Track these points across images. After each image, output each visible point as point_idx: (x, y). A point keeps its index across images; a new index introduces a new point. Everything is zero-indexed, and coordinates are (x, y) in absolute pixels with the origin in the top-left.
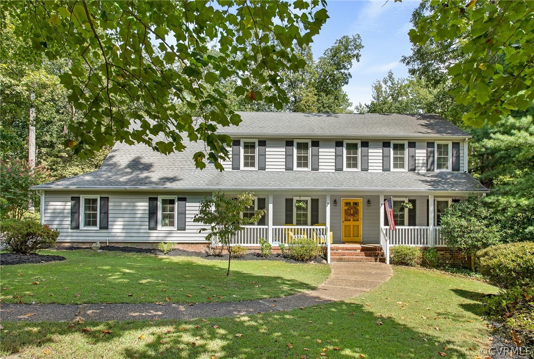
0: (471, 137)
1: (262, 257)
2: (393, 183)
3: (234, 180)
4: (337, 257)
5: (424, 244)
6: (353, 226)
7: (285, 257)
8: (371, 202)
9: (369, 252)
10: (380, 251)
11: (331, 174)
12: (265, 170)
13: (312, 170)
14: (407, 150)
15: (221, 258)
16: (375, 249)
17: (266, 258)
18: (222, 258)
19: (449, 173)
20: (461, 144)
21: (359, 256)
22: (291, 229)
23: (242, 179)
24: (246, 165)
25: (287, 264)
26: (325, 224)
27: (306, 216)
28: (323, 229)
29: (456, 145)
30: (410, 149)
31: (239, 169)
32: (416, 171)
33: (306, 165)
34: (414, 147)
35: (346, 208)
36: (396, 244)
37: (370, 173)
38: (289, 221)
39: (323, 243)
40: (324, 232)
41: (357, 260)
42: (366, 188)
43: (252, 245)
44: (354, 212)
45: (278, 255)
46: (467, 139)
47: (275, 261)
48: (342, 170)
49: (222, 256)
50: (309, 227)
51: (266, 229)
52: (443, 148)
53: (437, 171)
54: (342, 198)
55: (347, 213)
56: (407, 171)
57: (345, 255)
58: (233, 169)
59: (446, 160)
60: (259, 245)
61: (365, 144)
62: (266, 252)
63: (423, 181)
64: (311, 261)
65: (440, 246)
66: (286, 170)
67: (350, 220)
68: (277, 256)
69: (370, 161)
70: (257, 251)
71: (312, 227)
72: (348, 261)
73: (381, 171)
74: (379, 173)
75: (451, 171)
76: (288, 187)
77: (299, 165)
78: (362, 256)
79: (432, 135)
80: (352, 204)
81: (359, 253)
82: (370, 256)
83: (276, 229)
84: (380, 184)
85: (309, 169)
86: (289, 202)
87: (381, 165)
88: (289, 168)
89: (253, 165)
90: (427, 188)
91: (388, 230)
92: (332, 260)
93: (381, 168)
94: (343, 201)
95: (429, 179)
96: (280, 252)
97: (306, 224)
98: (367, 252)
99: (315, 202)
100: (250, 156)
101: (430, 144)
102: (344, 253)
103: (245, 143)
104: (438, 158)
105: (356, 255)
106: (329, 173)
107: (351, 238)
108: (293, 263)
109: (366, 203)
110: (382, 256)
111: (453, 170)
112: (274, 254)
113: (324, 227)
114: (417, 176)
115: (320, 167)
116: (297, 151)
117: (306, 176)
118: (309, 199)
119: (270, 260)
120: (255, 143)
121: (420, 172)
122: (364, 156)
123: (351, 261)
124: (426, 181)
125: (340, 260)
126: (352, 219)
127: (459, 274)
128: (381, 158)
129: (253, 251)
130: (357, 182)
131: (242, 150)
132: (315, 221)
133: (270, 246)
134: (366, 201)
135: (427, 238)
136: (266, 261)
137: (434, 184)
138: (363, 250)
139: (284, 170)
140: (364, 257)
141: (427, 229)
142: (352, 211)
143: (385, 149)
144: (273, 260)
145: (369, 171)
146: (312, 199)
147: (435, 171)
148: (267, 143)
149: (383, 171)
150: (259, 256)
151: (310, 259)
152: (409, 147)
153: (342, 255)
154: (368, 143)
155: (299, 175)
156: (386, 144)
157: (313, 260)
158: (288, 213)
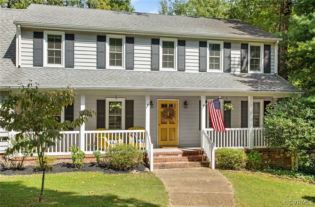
0: (282, 39)
1: (74, 167)
2: (213, 83)
3: (37, 78)
4: (159, 163)
5: (243, 146)
6: (170, 128)
7: (103, 166)
8: (188, 103)
9: (191, 156)
10: (202, 155)
11: (148, 74)
12: (73, 67)
13: (126, 69)
14: (223, 50)
15: (21, 172)
16: (196, 153)
17: (79, 168)
18: (25, 172)
19: (261, 75)
20: (272, 47)
21: (181, 161)
22: (107, 134)
23: (48, 77)
24: (50, 61)
25: (107, 175)
26: (144, 128)
27: (119, 119)
28: (142, 133)
29: (267, 47)
30: (226, 49)
31: (42, 66)
32: (232, 72)
33: (119, 63)
34: (230, 47)
35: (163, 110)
36: (220, 146)
37: (187, 73)
38: (100, 125)
39: (142, 149)
40: (143, 137)
41: (180, 166)
42: (188, 88)
43: (60, 153)
44: (170, 114)
45: (93, 164)
46: (278, 41)
47: (90, 173)
48: (158, 70)
49: (23, 169)
50: (123, 131)
51: (77, 134)
52: (255, 50)
53: (250, 72)
54: (158, 100)
55: (163, 114)
56: (222, 72)
57: (167, 161)
58: (34, 66)
59: (258, 61)
60: (69, 153)
61: (182, 43)
62: (78, 161)
63: (241, 81)
64: (132, 170)
65: (262, 147)
66: (98, 68)
67: (166, 123)
68: (92, 166)
69: (186, 61)
70: (67, 161)
71: (127, 131)
72: (171, 168)
73: (198, 72)
74: (196, 74)
75: (263, 73)
76: (103, 86)
77: (112, 63)
78: (185, 161)
79: (246, 37)
80: (168, 106)
81: (181, 158)
82: (193, 161)
83: (88, 134)
84: (201, 84)
85: (123, 68)
86: (101, 104)
87: (198, 65)
88: (101, 66)
89: (59, 61)
90: (247, 88)
91: (212, 132)
92: (155, 166)
93: (198, 68)
94: (158, 103)
95: (246, 80)
96: (94, 160)
97: (119, 128)
98: (190, 156)
99: (130, 104)
100: (55, 51)
101: (244, 46)
102: (166, 159)
103: (49, 36)
104: (251, 60)
105: (178, 161)
106: (145, 72)
107: (168, 142)
108: (113, 173)
109: (182, 105)
110: (205, 160)
111: (265, 72)
112: (87, 164)
113: (143, 131)
114: (233, 77)
115: (135, 66)
116: (110, 48)
117: (121, 75)
118: (123, 100)
119: (84, 171)
120: (60, 36)
121: (236, 73)
122: (181, 55)
123: (174, 168)
124: (245, 82)
125: (163, 167)
126: (168, 122)
127: (285, 176)
128: (198, 58)
129: (61, 161)
130: (177, 82)
131: (45, 44)
132: (130, 125)
133: (84, 154)
134: (182, 102)
135: (246, 139)
136: (79, 173)
137: (252, 84)
138: (185, 154)
139: (95, 68)
140: (188, 162)
141: (246, 131)
142: (168, 113)
143: (201, 48)
144: (88, 170)
145: (186, 71)
146: (126, 101)
147: (249, 73)
148: (76, 36)
149: (200, 71)
150: (70, 166)
151: (132, 168)
152: (225, 47)
153: (164, 161)
154: (184, 41)
155: (113, 74)
156: (203, 44)
157: (134, 168)
158: (100, 116)
